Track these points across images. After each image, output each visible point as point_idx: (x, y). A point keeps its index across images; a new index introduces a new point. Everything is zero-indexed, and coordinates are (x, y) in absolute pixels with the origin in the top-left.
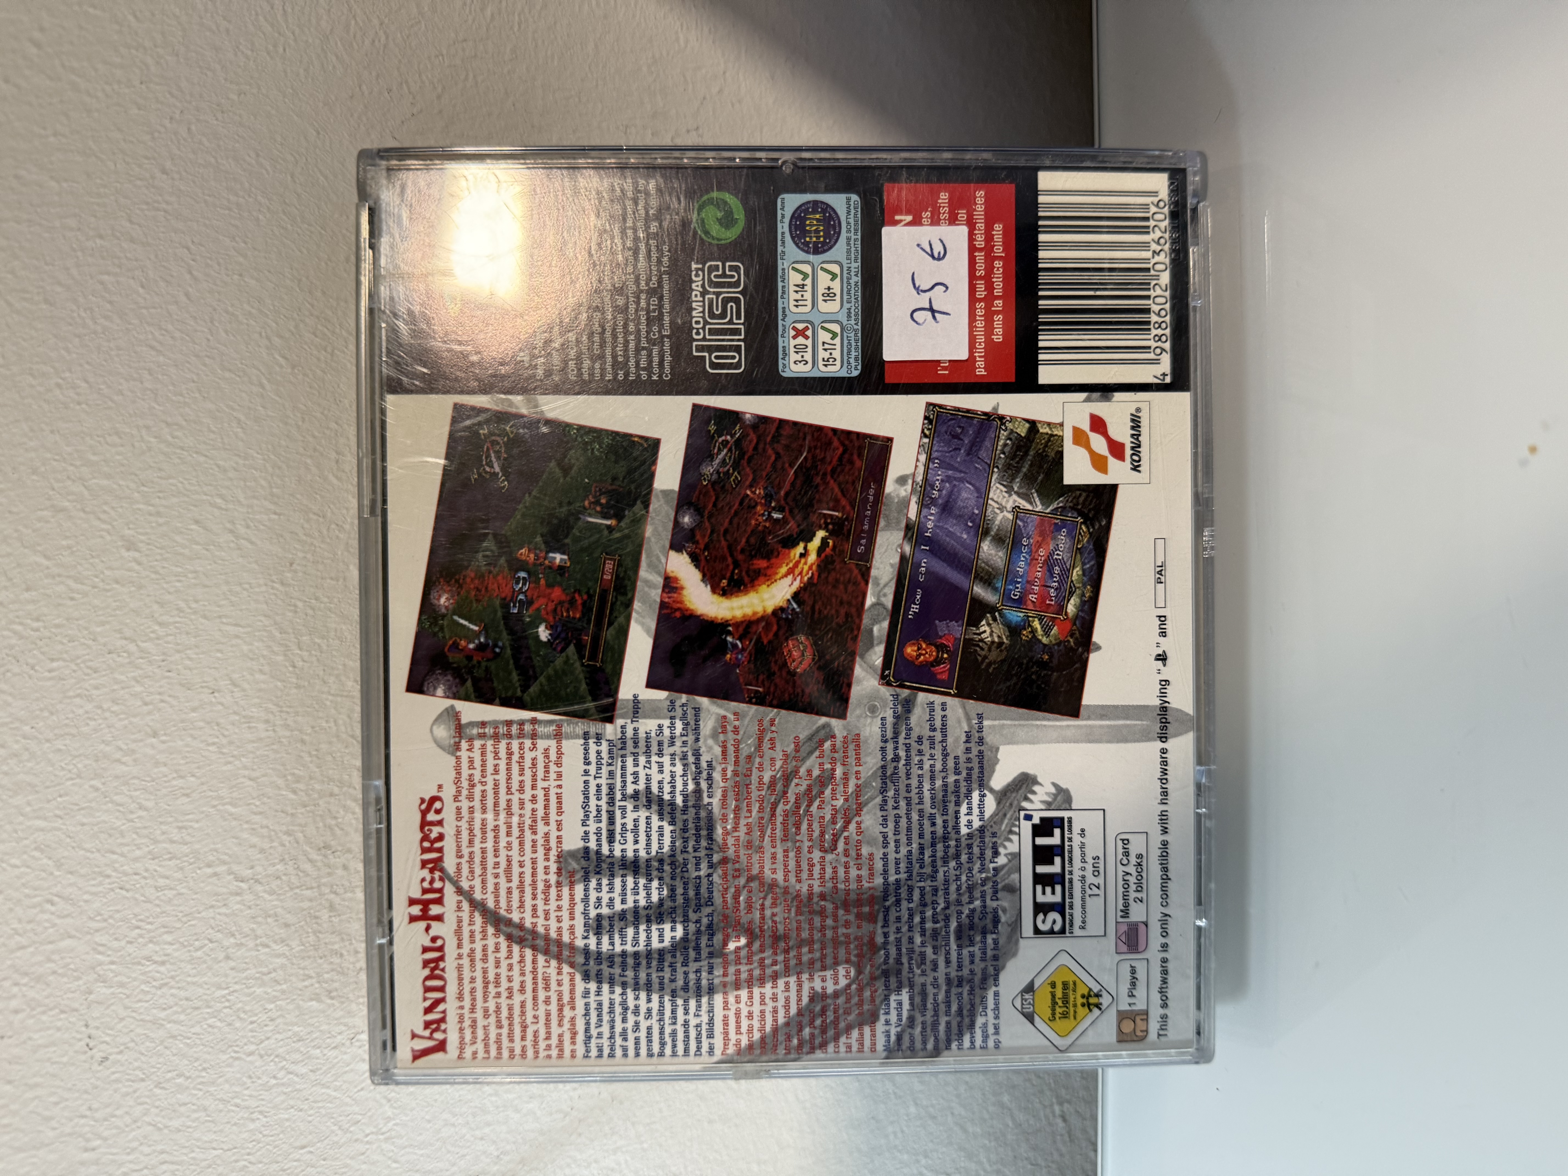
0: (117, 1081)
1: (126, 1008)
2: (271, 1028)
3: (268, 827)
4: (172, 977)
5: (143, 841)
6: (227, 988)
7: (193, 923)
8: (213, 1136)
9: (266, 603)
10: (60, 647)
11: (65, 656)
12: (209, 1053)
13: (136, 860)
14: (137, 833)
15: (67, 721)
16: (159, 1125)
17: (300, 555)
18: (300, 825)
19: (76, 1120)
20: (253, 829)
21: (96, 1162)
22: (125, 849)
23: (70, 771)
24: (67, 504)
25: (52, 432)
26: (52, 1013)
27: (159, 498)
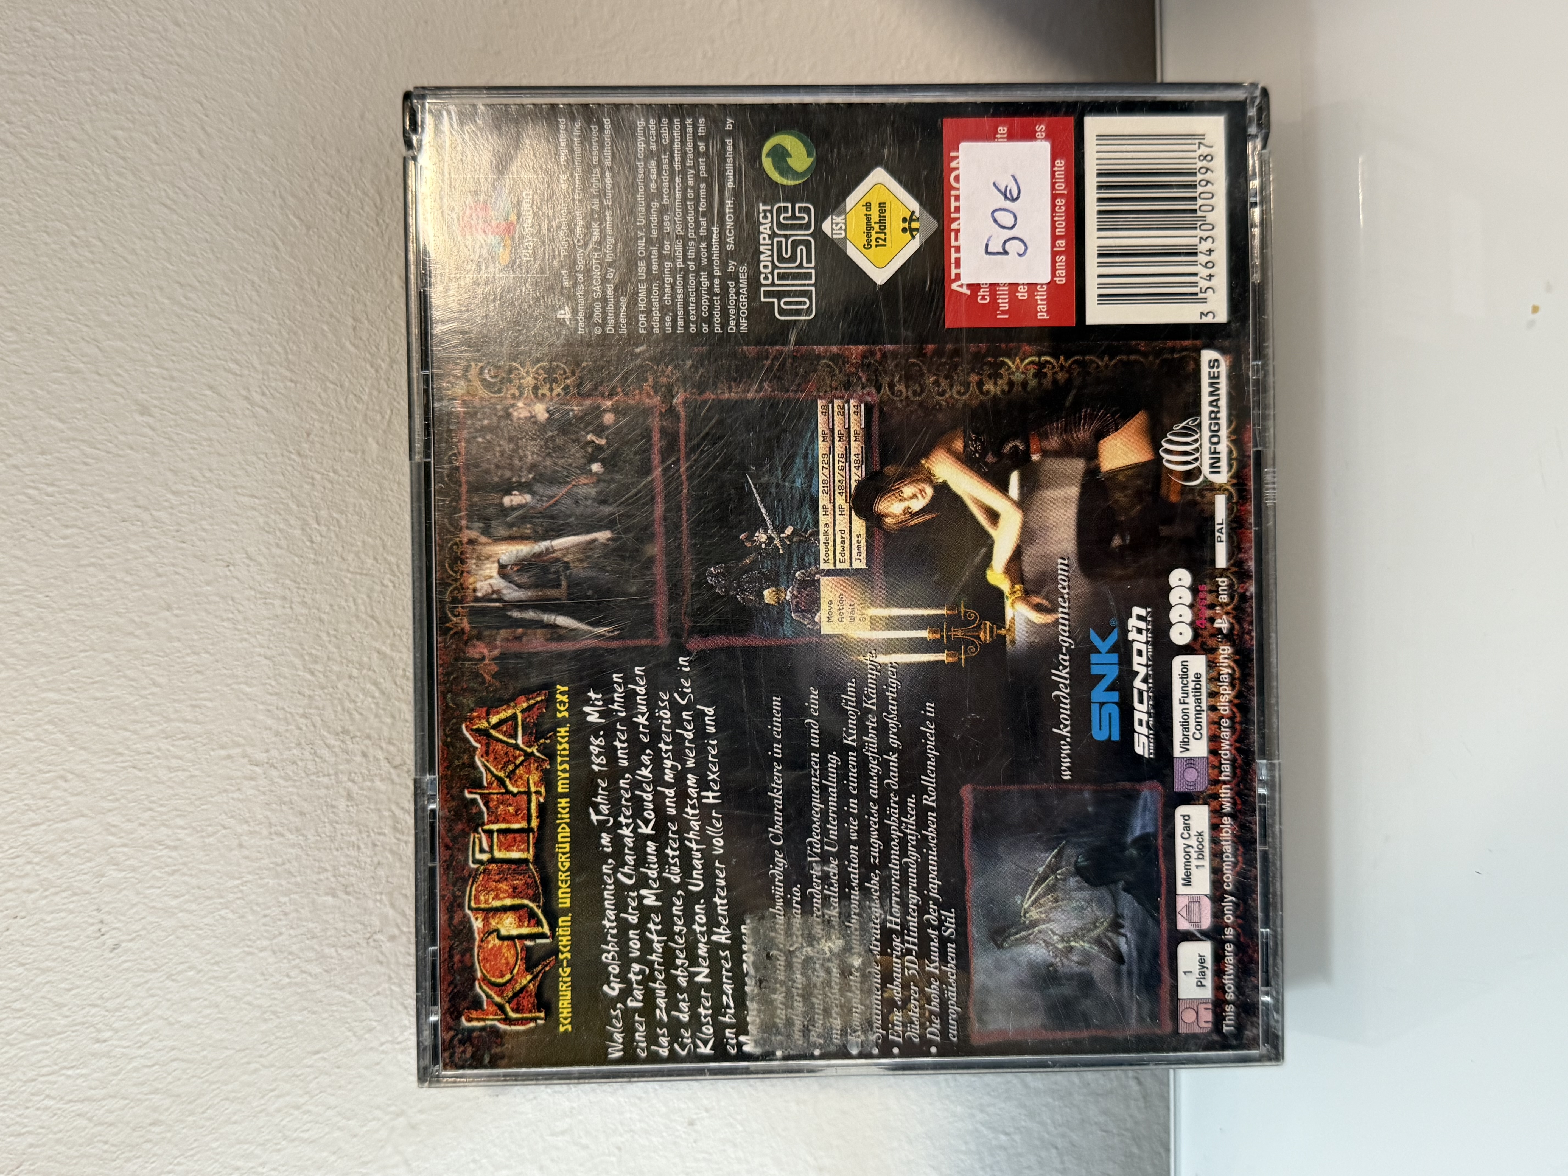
0: (129, 970)
1: (138, 893)
2: (284, 923)
3: (283, 709)
4: (185, 864)
5: (156, 719)
6: (240, 878)
7: (205, 807)
8: (225, 1035)
9: (284, 475)
10: (73, 514)
11: (79, 523)
12: (222, 946)
13: (149, 738)
14: (150, 710)
15: (80, 591)
16: (171, 1020)
17: (317, 425)
18: (317, 708)
19: (88, 1009)
20: (269, 711)
21: (107, 1055)
22: (138, 727)
23: (83, 642)
24: (82, 365)
25: (67, 291)
26: (64, 894)
27: (173, 361)
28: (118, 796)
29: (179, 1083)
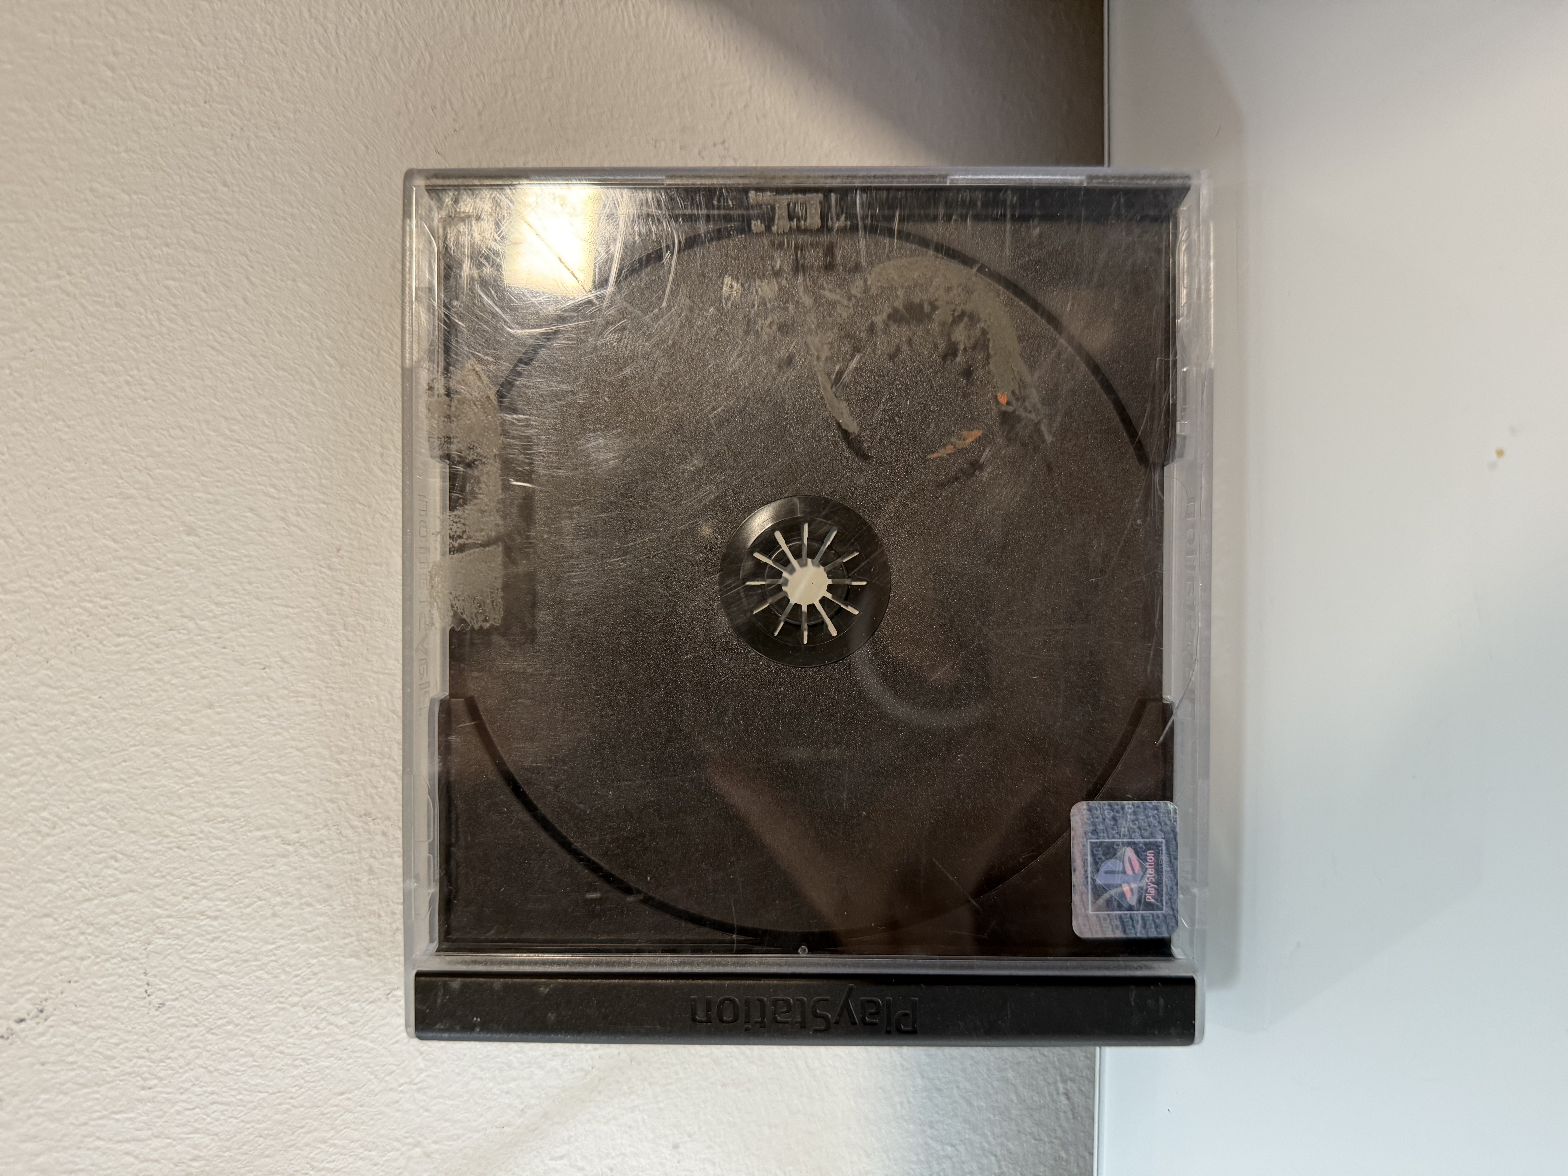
0: (173, 1025)
1: (182, 958)
2: (313, 981)
3: (313, 794)
5: (199, 804)
6: (274, 943)
7: (243, 881)
8: (259, 1080)
9: (315, 586)
10: (126, 624)
11: (131, 632)
12: (257, 1003)
13: (192, 822)
14: (193, 797)
15: (131, 692)
16: (210, 1068)
17: (346, 541)
18: (344, 793)
19: (135, 1060)
20: (300, 796)
21: (153, 1100)
22: (182, 812)
23: (133, 738)
24: (134, 492)
25: (121, 425)
26: (115, 961)
27: (217, 487)
28: (164, 873)
29: (217, 1123)
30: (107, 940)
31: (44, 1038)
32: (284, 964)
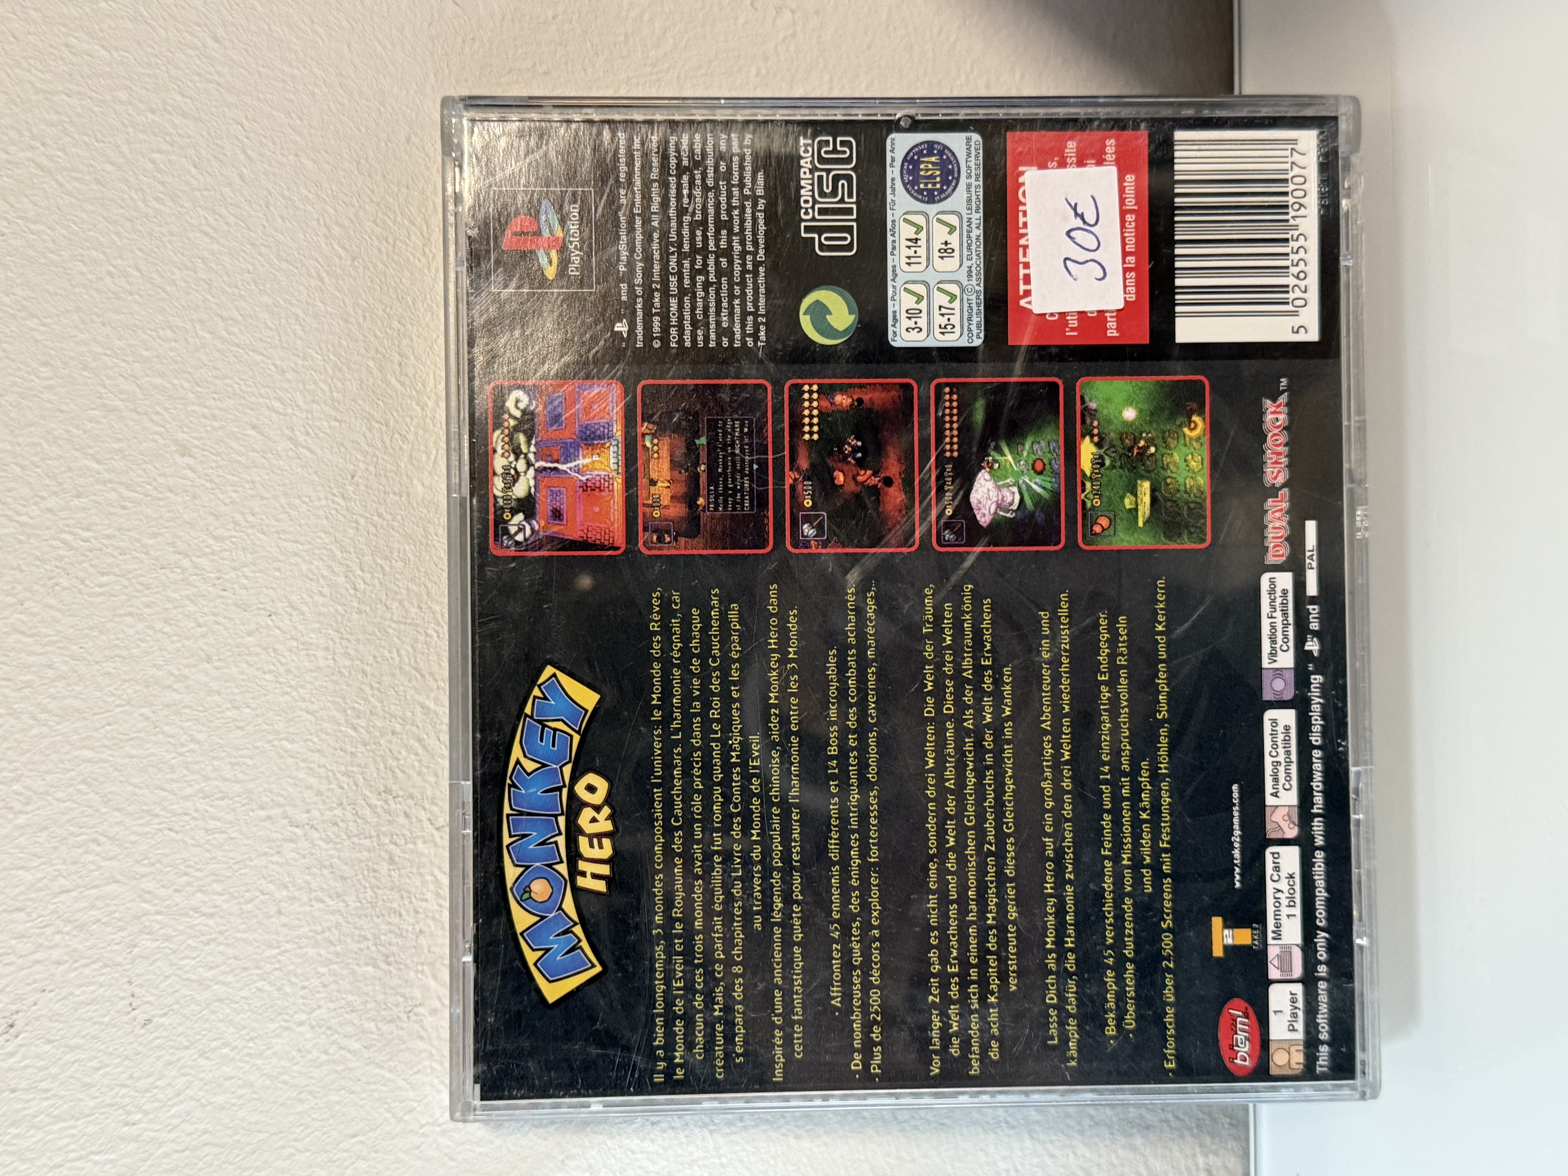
30: (87, 940)
31: (13, 1060)
32: (289, 972)
